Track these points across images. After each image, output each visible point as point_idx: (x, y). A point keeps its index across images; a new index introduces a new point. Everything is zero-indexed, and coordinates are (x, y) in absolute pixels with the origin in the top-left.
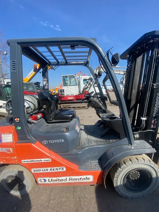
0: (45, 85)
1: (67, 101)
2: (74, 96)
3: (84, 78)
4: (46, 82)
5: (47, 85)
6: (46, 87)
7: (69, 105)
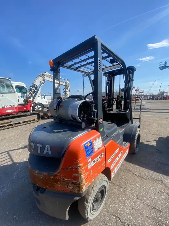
0: (57, 89)
1: (5, 116)
2: (16, 108)
3: (17, 85)
4: (58, 84)
5: (59, 88)
6: (58, 91)
7: (10, 121)
